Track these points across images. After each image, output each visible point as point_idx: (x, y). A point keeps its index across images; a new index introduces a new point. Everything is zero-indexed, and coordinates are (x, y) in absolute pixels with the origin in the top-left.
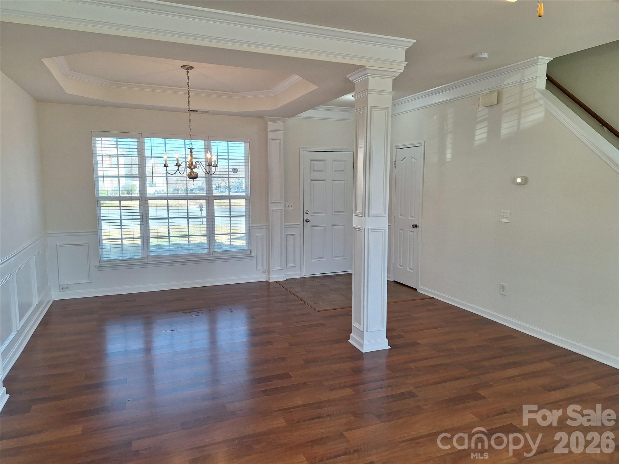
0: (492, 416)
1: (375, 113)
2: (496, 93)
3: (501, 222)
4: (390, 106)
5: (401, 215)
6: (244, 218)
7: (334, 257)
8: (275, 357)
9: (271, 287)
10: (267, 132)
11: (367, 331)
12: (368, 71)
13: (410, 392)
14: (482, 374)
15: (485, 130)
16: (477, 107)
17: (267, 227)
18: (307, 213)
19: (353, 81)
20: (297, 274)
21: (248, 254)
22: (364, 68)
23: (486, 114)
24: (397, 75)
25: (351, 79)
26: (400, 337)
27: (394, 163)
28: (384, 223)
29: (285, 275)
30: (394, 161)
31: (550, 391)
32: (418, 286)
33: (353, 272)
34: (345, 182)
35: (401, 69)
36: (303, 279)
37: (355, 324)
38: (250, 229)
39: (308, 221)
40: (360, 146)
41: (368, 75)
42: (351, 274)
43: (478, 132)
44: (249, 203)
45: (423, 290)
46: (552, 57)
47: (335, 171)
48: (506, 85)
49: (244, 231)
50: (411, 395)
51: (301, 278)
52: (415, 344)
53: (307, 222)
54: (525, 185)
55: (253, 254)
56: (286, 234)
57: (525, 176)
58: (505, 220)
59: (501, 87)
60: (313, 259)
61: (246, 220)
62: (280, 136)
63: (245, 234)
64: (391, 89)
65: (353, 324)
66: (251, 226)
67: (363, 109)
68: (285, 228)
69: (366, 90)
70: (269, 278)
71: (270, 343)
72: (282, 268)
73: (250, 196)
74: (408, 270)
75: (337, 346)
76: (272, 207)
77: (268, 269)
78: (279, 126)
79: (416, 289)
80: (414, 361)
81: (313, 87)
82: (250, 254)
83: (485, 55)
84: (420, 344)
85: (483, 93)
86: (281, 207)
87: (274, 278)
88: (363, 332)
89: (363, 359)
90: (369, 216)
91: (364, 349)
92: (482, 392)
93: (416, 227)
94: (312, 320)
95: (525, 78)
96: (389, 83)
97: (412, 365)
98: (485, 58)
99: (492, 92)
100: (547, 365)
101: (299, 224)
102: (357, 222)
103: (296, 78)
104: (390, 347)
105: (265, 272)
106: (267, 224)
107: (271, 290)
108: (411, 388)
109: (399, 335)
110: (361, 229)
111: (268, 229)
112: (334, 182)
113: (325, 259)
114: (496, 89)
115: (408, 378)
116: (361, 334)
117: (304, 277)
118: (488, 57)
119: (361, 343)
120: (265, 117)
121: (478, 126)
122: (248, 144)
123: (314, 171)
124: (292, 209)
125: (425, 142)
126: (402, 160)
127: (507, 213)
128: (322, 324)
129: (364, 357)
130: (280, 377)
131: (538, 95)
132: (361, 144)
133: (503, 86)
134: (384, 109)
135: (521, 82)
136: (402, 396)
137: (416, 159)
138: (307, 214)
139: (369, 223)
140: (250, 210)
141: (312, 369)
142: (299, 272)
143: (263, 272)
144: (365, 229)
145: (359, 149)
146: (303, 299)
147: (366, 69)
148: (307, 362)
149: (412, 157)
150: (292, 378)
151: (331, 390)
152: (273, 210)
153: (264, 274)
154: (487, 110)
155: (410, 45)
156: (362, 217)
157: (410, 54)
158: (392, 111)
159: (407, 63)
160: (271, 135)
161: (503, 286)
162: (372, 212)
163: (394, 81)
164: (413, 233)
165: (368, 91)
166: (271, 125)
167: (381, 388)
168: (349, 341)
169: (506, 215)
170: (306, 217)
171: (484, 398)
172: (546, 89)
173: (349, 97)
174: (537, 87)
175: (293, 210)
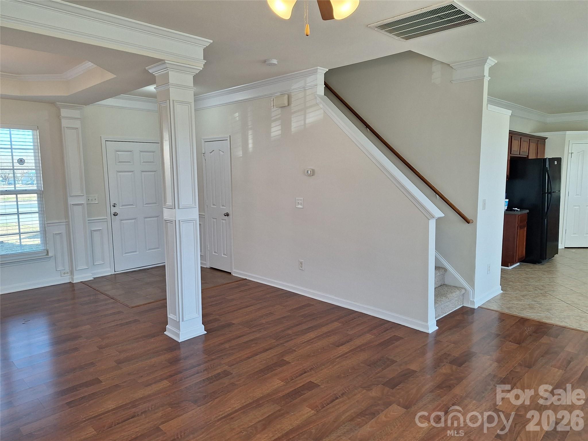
0: (295, 378)
1: (178, 107)
2: (287, 96)
3: (297, 208)
4: (192, 101)
5: (214, 205)
6: (37, 215)
7: (148, 250)
8: (82, 364)
9: (75, 289)
10: (60, 120)
11: (183, 321)
12: (168, 66)
13: (225, 371)
14: (287, 341)
15: (279, 128)
16: (272, 107)
17: (67, 223)
18: (115, 206)
19: (153, 74)
20: (107, 271)
21: (45, 254)
22: (163, 62)
23: (279, 114)
24: (198, 72)
25: (150, 71)
26: (216, 320)
27: (204, 155)
28: (195, 214)
29: (91, 273)
30: (203, 153)
31: (338, 346)
32: (232, 270)
33: (166, 264)
34: (155, 173)
35: (200, 66)
36: (114, 276)
37: (170, 316)
38: (45, 227)
39: (116, 214)
40: (166, 138)
41: (168, 69)
42: (164, 266)
43: (273, 130)
44: (43, 198)
45: (237, 273)
46: (327, 69)
47: (144, 162)
48: (293, 89)
49: (38, 229)
50: (226, 374)
51: (111, 275)
52: (230, 325)
53: (115, 216)
54: (313, 176)
55: (50, 254)
56: (91, 230)
57: (313, 168)
58: (300, 206)
59: (290, 91)
60: (125, 254)
61: (39, 217)
62: (77, 124)
63: (39, 233)
64: (192, 84)
65: (168, 316)
66: (47, 224)
67: (166, 102)
68: (88, 223)
69: (167, 83)
70: (73, 279)
71: (76, 349)
72: (88, 267)
73: (43, 189)
74: (223, 256)
75: (152, 340)
76: (71, 201)
77: (70, 269)
78: (75, 113)
79: (230, 273)
80: (229, 341)
81: (110, 76)
82: (47, 254)
83: (275, 61)
84: (234, 324)
85: (275, 95)
86: (83, 201)
87: (78, 279)
88: (179, 321)
89: (179, 348)
90: (179, 208)
91: (180, 339)
92: (286, 358)
93: (228, 215)
94: (125, 318)
95: (307, 85)
96: (191, 78)
97: (227, 346)
98: (275, 64)
99: (282, 95)
100: (336, 324)
101: (106, 218)
102: (167, 214)
103: (89, 65)
104: (206, 332)
105: (67, 273)
106: (67, 220)
107: (76, 292)
108: (226, 367)
109: (215, 319)
110: (172, 221)
111: (68, 224)
112: (143, 173)
113: (138, 253)
114: (286, 92)
115: (223, 358)
116: (177, 325)
117: (115, 274)
118: (278, 63)
119: (177, 333)
120: (57, 103)
121: (273, 124)
122: (37, 132)
123: (120, 162)
124: (96, 202)
125: (230, 136)
126: (210, 153)
127: (301, 200)
128: (135, 321)
129: (181, 346)
130: (87, 384)
131: (319, 100)
132: (166, 136)
133: (291, 90)
134: (187, 104)
135: (305, 88)
136: (218, 377)
137: (223, 152)
138: (115, 208)
139: (179, 215)
140: (43, 206)
141: (124, 369)
142: (109, 269)
143: (64, 273)
144: (175, 221)
145: (164, 141)
146: (114, 297)
147: (165, 63)
148: (119, 362)
149: (220, 150)
150: (102, 382)
151: (146, 387)
152: (72, 204)
153: (66, 275)
154: (279, 111)
155: (208, 44)
156: (172, 209)
157: (207, 52)
158: (195, 105)
159: (206, 61)
160: (65, 123)
161: (301, 262)
162: (183, 203)
163: (194, 77)
164: (225, 221)
165: (169, 85)
166: (64, 112)
167: (198, 373)
168: (165, 333)
169: (300, 202)
170: (114, 210)
171: (288, 363)
172: (324, 95)
173: (151, 88)
174: (318, 94)
175: (98, 203)
